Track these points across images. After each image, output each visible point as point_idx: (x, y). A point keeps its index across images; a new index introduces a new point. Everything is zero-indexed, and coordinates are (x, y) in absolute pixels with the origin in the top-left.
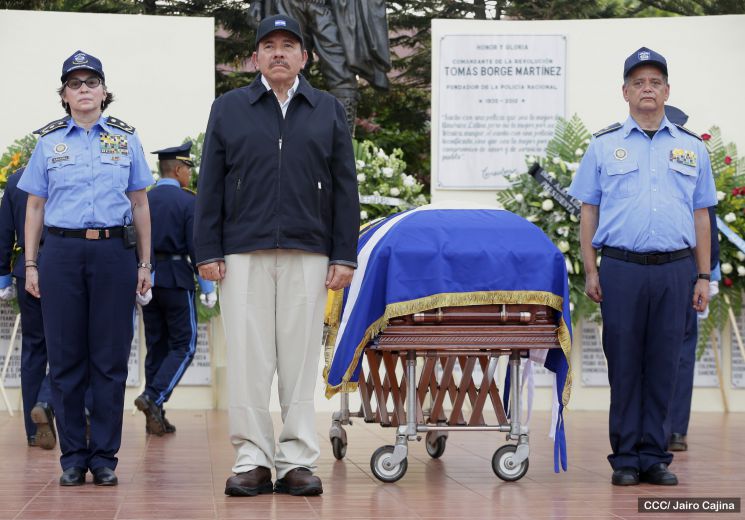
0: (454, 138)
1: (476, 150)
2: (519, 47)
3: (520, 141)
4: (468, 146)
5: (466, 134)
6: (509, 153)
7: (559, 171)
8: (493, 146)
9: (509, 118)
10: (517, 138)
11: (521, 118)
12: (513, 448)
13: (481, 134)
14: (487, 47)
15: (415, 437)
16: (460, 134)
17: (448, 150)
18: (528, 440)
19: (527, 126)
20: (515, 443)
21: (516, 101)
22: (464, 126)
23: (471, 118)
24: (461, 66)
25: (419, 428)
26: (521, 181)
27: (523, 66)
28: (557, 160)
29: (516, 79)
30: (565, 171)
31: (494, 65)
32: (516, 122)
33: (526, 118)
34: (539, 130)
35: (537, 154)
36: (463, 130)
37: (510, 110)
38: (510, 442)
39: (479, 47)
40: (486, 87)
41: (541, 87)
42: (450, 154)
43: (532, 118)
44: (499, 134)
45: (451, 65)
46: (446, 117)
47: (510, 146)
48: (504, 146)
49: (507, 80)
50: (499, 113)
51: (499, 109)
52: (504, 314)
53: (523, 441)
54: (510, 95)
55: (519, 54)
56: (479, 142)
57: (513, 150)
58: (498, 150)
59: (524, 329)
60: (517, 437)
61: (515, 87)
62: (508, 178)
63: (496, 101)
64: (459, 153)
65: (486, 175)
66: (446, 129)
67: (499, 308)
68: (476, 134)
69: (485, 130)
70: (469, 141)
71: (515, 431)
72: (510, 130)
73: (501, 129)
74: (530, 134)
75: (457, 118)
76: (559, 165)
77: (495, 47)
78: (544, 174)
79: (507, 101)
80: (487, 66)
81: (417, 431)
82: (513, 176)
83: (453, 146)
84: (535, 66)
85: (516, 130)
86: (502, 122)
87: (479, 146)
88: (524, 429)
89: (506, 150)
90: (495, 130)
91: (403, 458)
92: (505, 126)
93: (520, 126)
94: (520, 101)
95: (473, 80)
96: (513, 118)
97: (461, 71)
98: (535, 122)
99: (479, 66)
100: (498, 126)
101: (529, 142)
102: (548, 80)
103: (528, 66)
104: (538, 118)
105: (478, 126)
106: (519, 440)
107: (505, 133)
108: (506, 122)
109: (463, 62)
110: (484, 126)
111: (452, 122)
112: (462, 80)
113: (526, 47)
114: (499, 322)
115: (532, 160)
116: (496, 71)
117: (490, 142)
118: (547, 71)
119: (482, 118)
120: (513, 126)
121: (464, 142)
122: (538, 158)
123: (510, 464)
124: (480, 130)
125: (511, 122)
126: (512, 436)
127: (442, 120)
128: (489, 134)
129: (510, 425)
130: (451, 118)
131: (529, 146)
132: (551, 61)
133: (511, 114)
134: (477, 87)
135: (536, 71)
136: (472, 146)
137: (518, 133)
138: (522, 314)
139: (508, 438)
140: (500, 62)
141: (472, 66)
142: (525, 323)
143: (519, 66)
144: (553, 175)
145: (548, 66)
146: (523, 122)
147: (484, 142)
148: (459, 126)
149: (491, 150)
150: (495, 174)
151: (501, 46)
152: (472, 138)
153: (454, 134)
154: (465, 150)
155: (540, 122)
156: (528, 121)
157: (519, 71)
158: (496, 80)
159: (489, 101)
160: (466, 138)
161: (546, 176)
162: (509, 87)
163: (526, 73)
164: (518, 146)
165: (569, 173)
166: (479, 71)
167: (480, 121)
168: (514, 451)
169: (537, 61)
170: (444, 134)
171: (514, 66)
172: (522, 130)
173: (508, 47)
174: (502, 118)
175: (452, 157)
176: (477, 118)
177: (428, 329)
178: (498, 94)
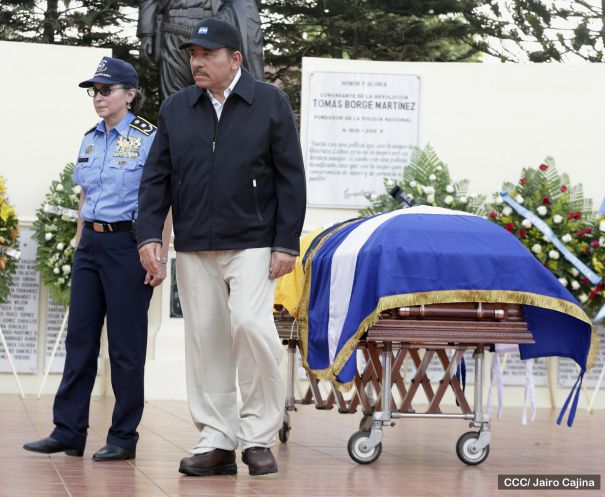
0: (320, 162)
1: (339, 173)
2: (379, 84)
3: (379, 167)
4: (331, 169)
5: (331, 159)
6: (368, 176)
7: (416, 193)
8: (354, 170)
9: (368, 146)
10: (375, 164)
11: (379, 146)
12: (476, 435)
13: (344, 159)
14: (351, 84)
15: (389, 423)
16: (326, 159)
17: (314, 172)
18: (489, 427)
19: (385, 153)
20: (477, 430)
21: (375, 131)
22: (329, 152)
23: (335, 145)
24: (328, 99)
25: (393, 414)
26: (380, 201)
27: (382, 101)
28: (413, 184)
29: (376, 112)
30: (421, 193)
31: (356, 100)
32: (375, 150)
33: (384, 147)
34: (395, 157)
35: (394, 178)
36: (328, 155)
37: (370, 139)
38: (473, 429)
39: (344, 83)
40: (350, 118)
41: (398, 120)
42: (315, 176)
43: (389, 146)
44: (360, 160)
45: (319, 98)
46: (314, 143)
47: (369, 170)
48: (364, 170)
49: (367, 112)
50: (360, 142)
51: (360, 138)
52: (480, 311)
53: (485, 428)
54: (370, 125)
55: (379, 91)
56: (342, 166)
57: (371, 174)
58: (358, 174)
59: (497, 326)
60: (480, 425)
61: (374, 119)
62: (369, 197)
63: (358, 131)
64: (324, 175)
65: (347, 195)
66: (313, 154)
67: (476, 305)
68: (339, 159)
69: (348, 156)
70: (333, 165)
71: (478, 419)
72: (369, 156)
73: (361, 156)
74: (387, 160)
75: (323, 144)
76: (416, 188)
77: (358, 84)
78: (404, 195)
79: (367, 131)
80: (350, 99)
81: (391, 417)
82: (374, 196)
83: (319, 169)
84: (392, 101)
85: (374, 156)
86: (362, 149)
87: (341, 170)
88: (486, 417)
89: (366, 174)
90: (356, 156)
91: (378, 442)
92: (365, 153)
93: (378, 153)
94: (378, 131)
95: (338, 111)
96: (372, 146)
97: (327, 104)
98: (392, 150)
99: (343, 100)
100: (359, 153)
101: (386, 167)
102: (403, 113)
103: (387, 101)
104: (395, 147)
105: (341, 152)
106: (482, 427)
107: (365, 159)
108: (365, 149)
109: (329, 95)
110: (346, 152)
111: (318, 148)
112: (328, 111)
113: (385, 85)
114: (475, 318)
115: (391, 183)
116: (358, 105)
117: (352, 167)
118: (403, 106)
119: (345, 145)
120: (372, 153)
121: (329, 166)
122: (396, 181)
123: (473, 449)
124: (343, 155)
125: (370, 150)
126: (476, 424)
127: (310, 146)
128: (350, 159)
129: (474, 413)
130: (318, 144)
131: (386, 171)
132: (406, 98)
133: (370, 142)
134: (341, 118)
135: (393, 106)
136: (337, 169)
137: (376, 160)
138: (497, 312)
139: (471, 425)
140: (362, 96)
141: (337, 99)
142: (498, 320)
143: (378, 101)
144: (411, 196)
145: (404, 101)
146: (382, 150)
147: (346, 166)
148: (324, 152)
149: (352, 173)
150: (355, 195)
151: (363, 83)
152: (336, 162)
153: (319, 158)
154: (329, 172)
155: (396, 150)
156: (386, 149)
157: (378, 105)
158: (358, 112)
159: (352, 130)
160: (331, 162)
161: (405, 197)
162: (369, 119)
163: (384, 107)
164: (376, 171)
165: (424, 195)
166: (343, 104)
167: (344, 149)
168: (477, 438)
169: (394, 97)
170: (312, 158)
171: (374, 100)
172: (380, 157)
173: (370, 84)
174: (363, 146)
175: (318, 179)
176: (341, 145)
177: (411, 323)
178: (360, 125)
